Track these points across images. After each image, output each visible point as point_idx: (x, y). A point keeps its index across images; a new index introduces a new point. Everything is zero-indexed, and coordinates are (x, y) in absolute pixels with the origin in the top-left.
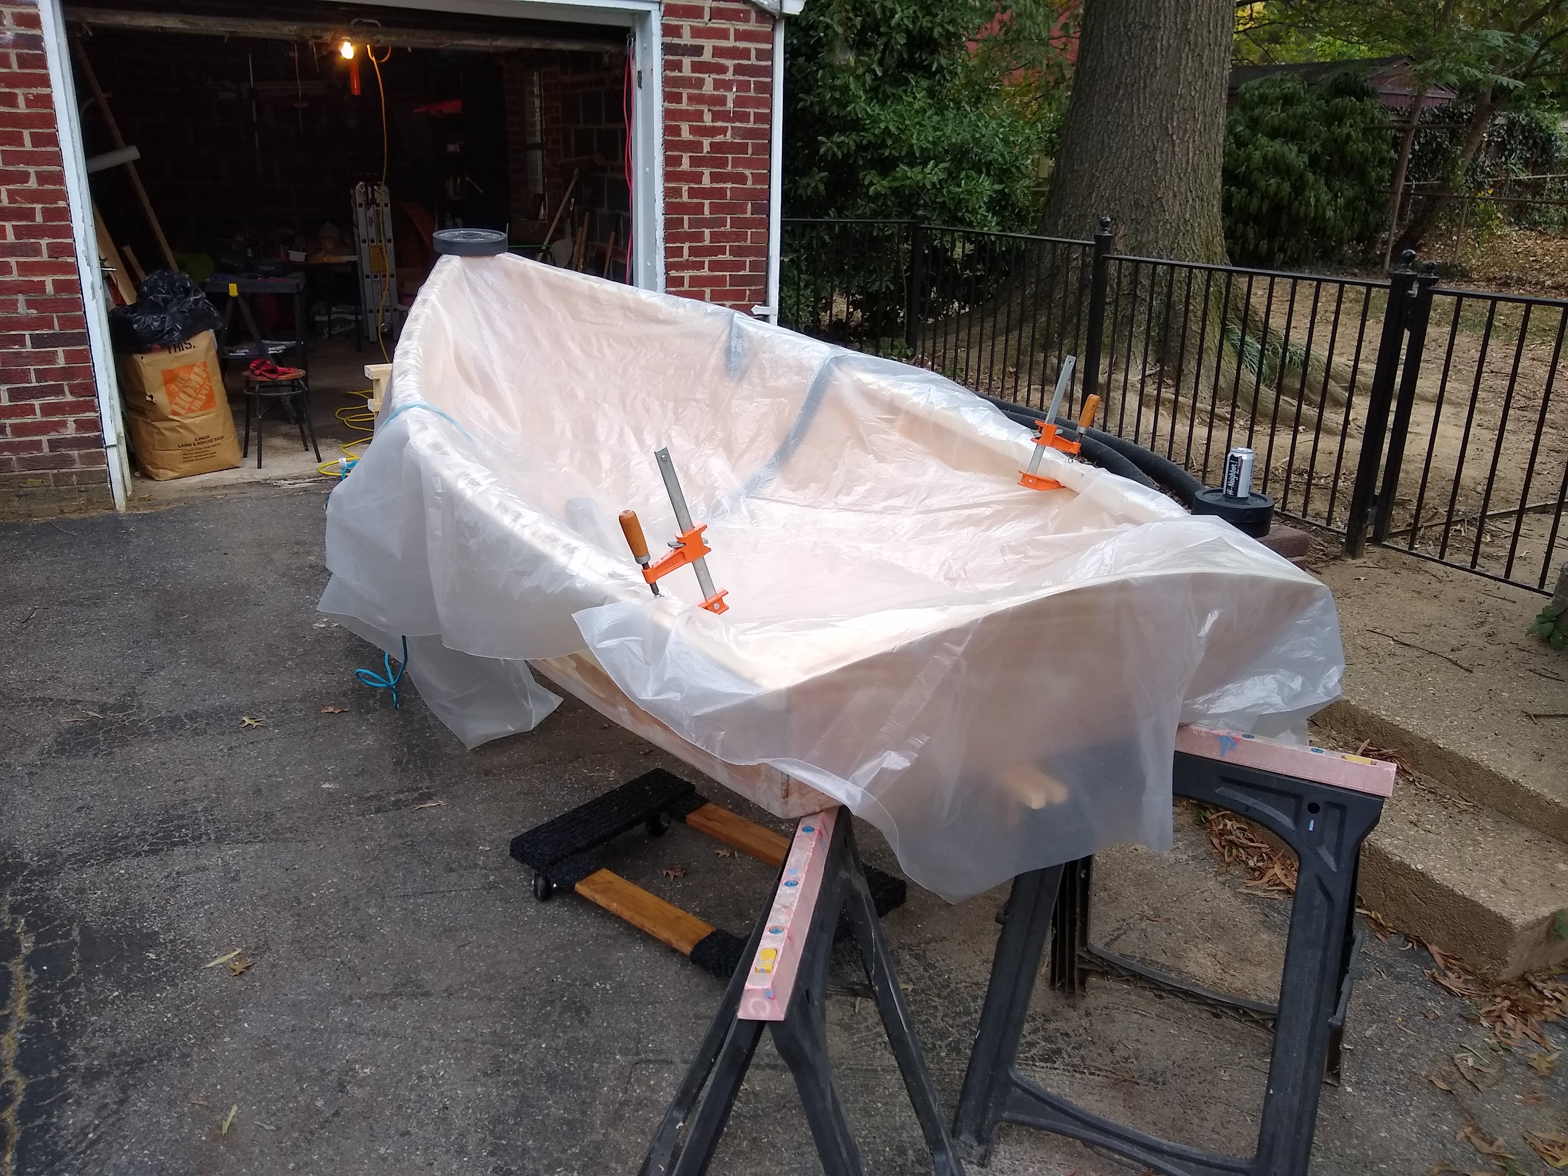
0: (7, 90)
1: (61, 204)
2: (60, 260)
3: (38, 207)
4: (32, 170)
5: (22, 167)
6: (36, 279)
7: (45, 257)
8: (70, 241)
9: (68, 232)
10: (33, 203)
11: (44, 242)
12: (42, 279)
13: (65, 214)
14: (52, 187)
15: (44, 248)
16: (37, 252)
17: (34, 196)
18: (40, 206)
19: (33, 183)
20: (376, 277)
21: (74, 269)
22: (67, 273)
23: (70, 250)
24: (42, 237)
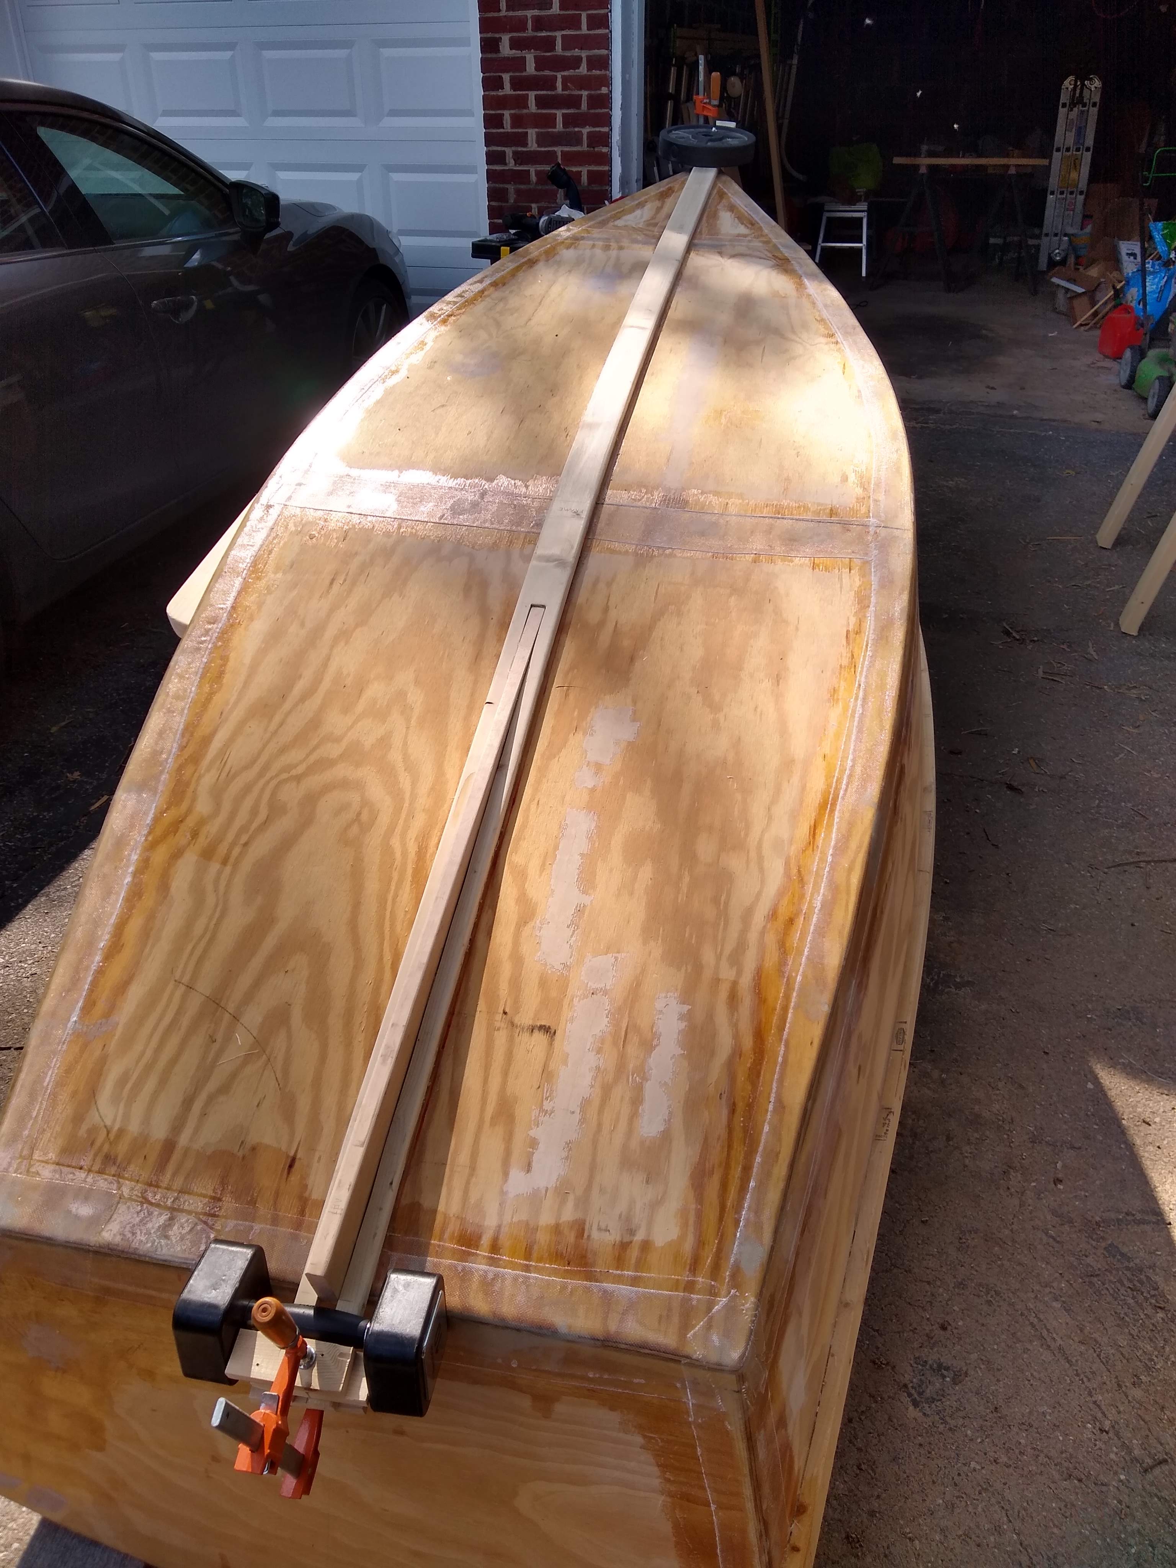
1: (603, 90)
2: (596, 149)
3: (585, 93)
4: (584, 54)
5: (577, 52)
6: (574, 170)
7: (584, 147)
8: (605, 129)
9: (607, 120)
10: (581, 90)
11: (586, 131)
12: (579, 169)
13: (606, 101)
14: (599, 73)
15: (585, 137)
16: (578, 141)
17: (583, 83)
18: (587, 93)
19: (583, 69)
20: (1062, 193)
21: (607, 160)
22: (600, 164)
23: (605, 140)
24: (583, 126)
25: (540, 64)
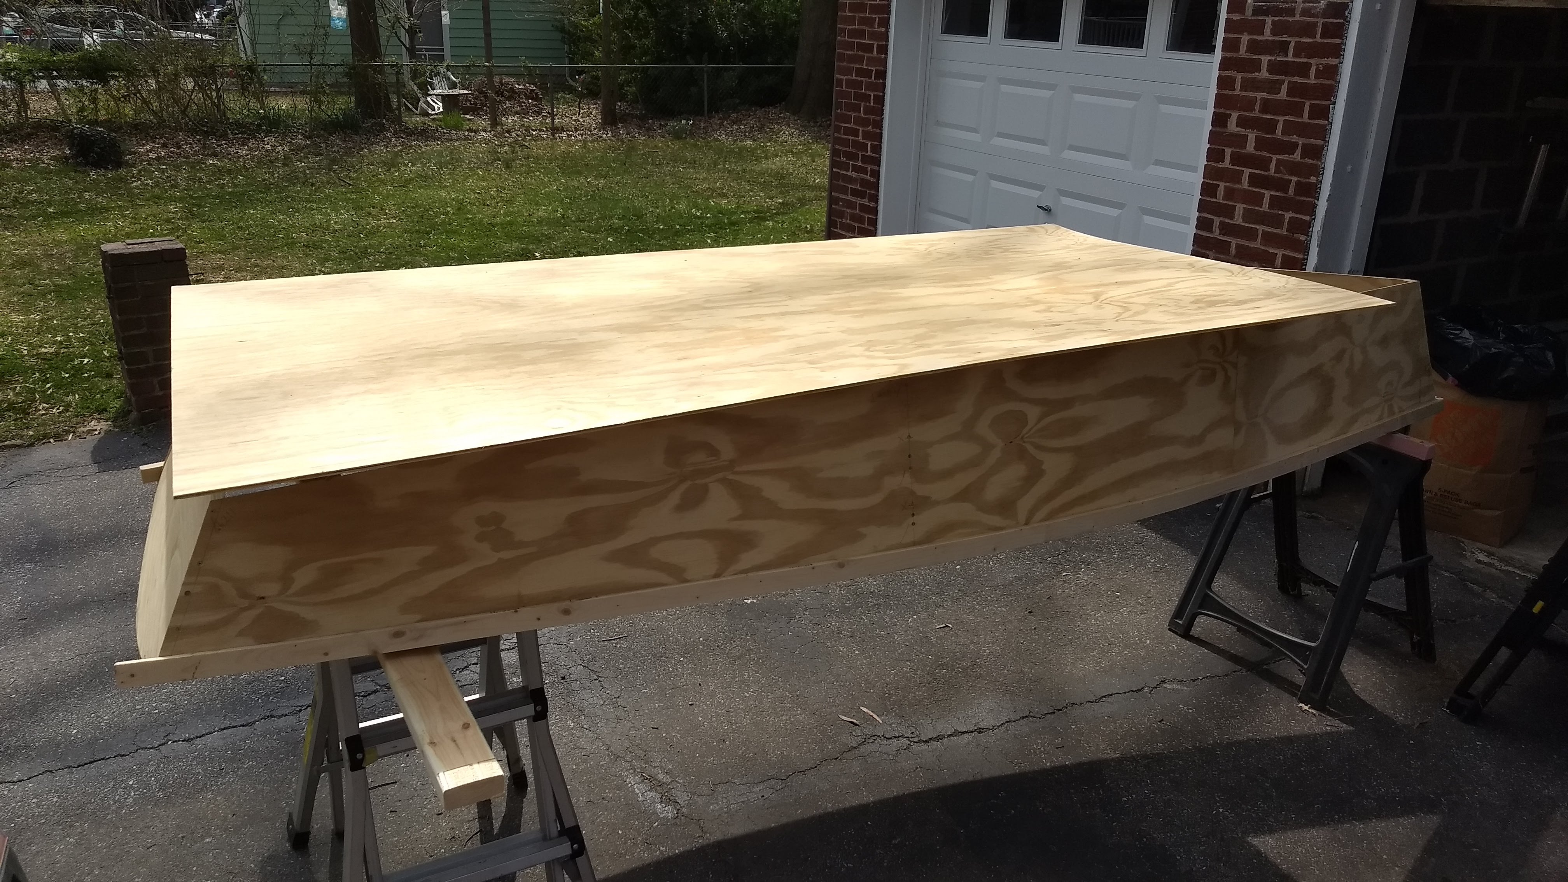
0: (1305, 60)
1: (1313, 179)
2: (1296, 236)
3: (1294, 179)
4: (1301, 141)
5: (1295, 138)
6: (1271, 250)
7: (1284, 230)
8: (1308, 218)
9: (1310, 209)
10: (1291, 175)
11: (1288, 215)
12: (1275, 251)
13: (1313, 190)
14: (1311, 161)
15: (1286, 221)
16: (1280, 224)
17: (1294, 168)
18: (1296, 179)
19: (1297, 156)
21: (1304, 248)
22: (1296, 250)
23: (1306, 228)
24: (1287, 211)
25: (1260, 144)
